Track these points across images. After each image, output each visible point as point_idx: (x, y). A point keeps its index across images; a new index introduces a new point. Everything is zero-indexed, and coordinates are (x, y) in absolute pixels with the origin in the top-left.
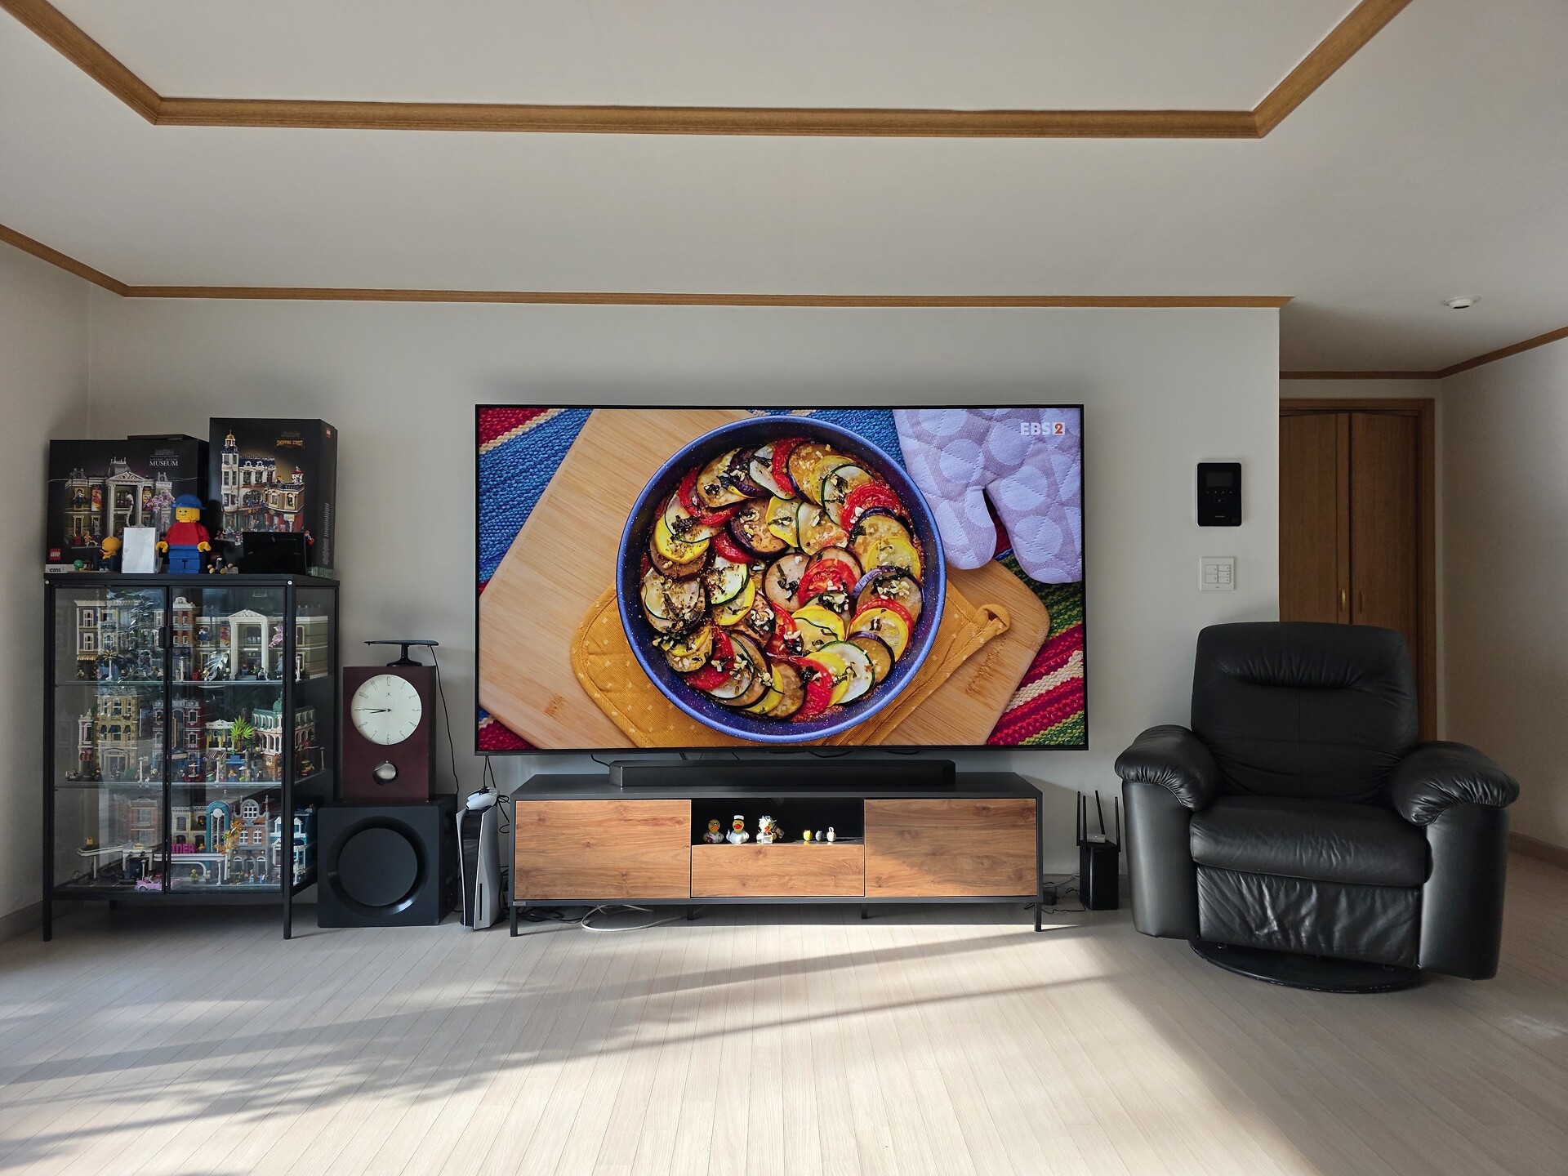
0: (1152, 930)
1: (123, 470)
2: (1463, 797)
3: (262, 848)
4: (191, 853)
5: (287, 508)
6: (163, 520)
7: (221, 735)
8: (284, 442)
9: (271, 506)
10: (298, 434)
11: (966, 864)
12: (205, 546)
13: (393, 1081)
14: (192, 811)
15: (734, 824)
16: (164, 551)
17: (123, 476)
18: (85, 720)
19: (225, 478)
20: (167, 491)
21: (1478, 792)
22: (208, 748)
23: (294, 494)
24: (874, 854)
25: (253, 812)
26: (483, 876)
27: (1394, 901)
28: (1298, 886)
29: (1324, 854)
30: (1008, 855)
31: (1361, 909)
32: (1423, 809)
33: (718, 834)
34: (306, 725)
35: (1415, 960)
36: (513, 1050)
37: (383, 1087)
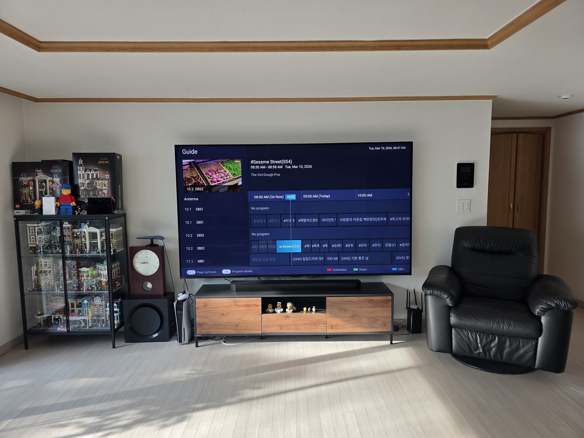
0: (434, 349)
1: (41, 174)
2: (556, 307)
3: (103, 314)
4: (77, 316)
5: (104, 188)
6: (57, 193)
7: (85, 273)
8: (102, 162)
9: (98, 187)
10: (106, 159)
11: (365, 320)
12: (74, 204)
13: (153, 418)
14: (76, 301)
15: (277, 305)
16: (58, 206)
17: (41, 176)
18: (34, 268)
19: (80, 176)
20: (58, 182)
21: (562, 305)
22: (80, 278)
23: (106, 182)
24: (330, 317)
25: (99, 301)
26: (185, 325)
27: (527, 343)
28: (491, 336)
29: (501, 326)
30: (381, 317)
31: (514, 346)
32: (541, 310)
33: (271, 309)
34: (116, 268)
35: (534, 365)
36: (197, 403)
37: (149, 421)
